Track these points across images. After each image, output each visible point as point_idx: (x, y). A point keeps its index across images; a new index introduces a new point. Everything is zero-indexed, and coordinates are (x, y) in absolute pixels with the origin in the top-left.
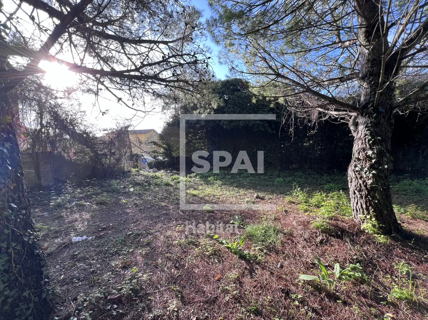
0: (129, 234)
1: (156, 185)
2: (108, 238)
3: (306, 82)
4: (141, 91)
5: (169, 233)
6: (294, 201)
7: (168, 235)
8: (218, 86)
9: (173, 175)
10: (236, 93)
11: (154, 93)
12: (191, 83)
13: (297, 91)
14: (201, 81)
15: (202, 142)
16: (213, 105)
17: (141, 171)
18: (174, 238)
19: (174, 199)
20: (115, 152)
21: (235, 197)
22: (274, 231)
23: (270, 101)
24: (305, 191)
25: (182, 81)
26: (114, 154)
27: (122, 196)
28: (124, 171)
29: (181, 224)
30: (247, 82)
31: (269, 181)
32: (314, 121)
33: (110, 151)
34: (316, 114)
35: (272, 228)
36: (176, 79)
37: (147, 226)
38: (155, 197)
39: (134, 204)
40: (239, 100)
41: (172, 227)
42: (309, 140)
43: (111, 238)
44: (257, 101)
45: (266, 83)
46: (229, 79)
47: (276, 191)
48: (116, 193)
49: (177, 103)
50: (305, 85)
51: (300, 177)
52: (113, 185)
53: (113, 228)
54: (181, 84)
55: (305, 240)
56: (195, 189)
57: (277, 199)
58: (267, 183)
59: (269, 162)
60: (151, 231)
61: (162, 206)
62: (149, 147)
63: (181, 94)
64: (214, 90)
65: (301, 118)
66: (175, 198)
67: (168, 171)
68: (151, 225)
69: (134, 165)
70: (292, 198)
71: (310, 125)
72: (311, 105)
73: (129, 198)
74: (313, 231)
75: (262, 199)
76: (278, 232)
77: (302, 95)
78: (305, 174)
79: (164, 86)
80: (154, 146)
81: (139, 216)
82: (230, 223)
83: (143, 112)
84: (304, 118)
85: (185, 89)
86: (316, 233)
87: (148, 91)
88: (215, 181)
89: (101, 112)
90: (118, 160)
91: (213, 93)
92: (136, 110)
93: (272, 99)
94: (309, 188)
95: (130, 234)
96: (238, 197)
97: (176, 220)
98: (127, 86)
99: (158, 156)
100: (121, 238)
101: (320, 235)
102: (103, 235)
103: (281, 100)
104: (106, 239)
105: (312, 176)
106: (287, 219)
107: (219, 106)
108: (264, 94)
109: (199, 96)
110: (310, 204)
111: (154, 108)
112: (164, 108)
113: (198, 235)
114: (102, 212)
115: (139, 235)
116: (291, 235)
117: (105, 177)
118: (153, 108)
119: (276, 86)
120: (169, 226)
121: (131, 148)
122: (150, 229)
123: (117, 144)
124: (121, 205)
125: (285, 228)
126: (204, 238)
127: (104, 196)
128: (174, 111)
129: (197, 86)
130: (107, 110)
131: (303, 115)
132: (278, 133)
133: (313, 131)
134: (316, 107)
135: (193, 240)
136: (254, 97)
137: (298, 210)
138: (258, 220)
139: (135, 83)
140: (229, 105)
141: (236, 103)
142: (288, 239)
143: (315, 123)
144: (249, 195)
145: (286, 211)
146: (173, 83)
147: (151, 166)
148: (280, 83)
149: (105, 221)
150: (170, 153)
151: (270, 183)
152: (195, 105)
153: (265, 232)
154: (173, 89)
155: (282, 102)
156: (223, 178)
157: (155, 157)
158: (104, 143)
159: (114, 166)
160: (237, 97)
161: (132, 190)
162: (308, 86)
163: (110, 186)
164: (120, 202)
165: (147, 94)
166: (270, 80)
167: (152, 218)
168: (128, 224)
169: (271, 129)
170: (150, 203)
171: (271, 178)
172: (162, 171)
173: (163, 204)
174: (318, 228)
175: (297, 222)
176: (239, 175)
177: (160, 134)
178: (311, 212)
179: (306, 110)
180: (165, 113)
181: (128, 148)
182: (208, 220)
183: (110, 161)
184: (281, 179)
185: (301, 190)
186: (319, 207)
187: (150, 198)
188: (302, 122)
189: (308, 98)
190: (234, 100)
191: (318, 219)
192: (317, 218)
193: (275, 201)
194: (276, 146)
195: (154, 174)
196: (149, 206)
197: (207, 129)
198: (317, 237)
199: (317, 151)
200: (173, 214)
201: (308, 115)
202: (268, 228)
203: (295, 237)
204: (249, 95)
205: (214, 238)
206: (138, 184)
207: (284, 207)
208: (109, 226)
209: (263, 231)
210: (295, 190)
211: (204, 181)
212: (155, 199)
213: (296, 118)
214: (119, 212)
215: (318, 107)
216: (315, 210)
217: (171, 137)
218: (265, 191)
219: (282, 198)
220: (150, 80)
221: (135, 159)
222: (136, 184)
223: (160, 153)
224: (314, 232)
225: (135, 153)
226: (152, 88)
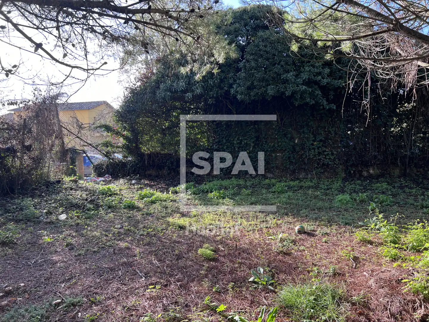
0: (55, 304)
1: (110, 207)
2: (16, 311)
3: (393, 11)
4: (79, 30)
5: (132, 301)
6: (371, 239)
7: (130, 304)
8: (226, 20)
9: (141, 188)
10: (260, 33)
11: (105, 34)
12: (174, 15)
13: (376, 28)
14: (192, 11)
15: (197, 127)
16: (216, 56)
17: (81, 182)
18: (141, 311)
19: (142, 235)
20: (30, 146)
21: (258, 230)
22: (333, 298)
23: (325, 48)
24: (393, 220)
25: (157, 11)
26: (29, 148)
27: (45, 229)
28: (49, 182)
29: (156, 284)
30: (281, 13)
31: (323, 200)
32: (410, 85)
33: (22, 142)
34: (414, 73)
35: (330, 293)
36: (146, 7)
37: (91, 287)
38: (106, 231)
39: (67, 246)
40: (266, 46)
41: (138, 288)
42: (400, 122)
43: (22, 311)
44: (300, 48)
45: (318, 13)
46: (247, 5)
47: (337, 219)
48: (32, 224)
49: (148, 52)
50: (392, 17)
51: (383, 193)
52: (27, 208)
53: (25, 292)
54: (157, 16)
55: (392, 315)
56: (183, 215)
57: (339, 236)
58: (320, 204)
59: (323, 164)
60: (98, 297)
61: (121, 249)
62: (98, 135)
63: (156, 37)
64: (218, 27)
65: (383, 80)
66: (145, 233)
67: (133, 182)
68: (98, 286)
69: (68, 169)
70: (368, 232)
71: (401, 92)
72: (403, 54)
73: (58, 232)
74: (409, 298)
75: (311, 234)
76: (340, 299)
77: (385, 35)
78: (394, 187)
79: (123, 21)
80: (105, 133)
81: (77, 268)
82: (249, 282)
83: (84, 70)
84: (390, 80)
85: (164, 27)
86: (414, 302)
87: (93, 31)
88: (221, 200)
89: (3, 69)
90: (38, 161)
91: (217, 33)
92: (69, 66)
93: (330, 43)
94: (401, 213)
95: (58, 304)
96: (265, 230)
97: (146, 275)
98: (54, 20)
99: (114, 153)
100: (41, 312)
101: (421, 306)
102: (7, 305)
103: (346, 47)
104: (12, 313)
105: (407, 190)
106: (358, 274)
107: (227, 58)
108: (314, 34)
109: (189, 39)
110: (403, 244)
111: (106, 63)
112: (124, 62)
113: (187, 306)
114: (5, 260)
115: (74, 305)
116: (366, 305)
117: (13, 191)
118: (103, 62)
119: (336, 20)
120: (132, 288)
121: (62, 138)
122: (96, 293)
123: (34, 129)
124: (41, 247)
125: (354, 293)
126: (199, 310)
127: (9, 230)
128: (144, 66)
129: (186, 20)
130: (15, 66)
131: (387, 74)
132: (339, 107)
133: (409, 103)
134: (413, 59)
135: (178, 315)
136: (294, 42)
137: (379, 257)
138: (302, 276)
139: (69, 14)
140: (247, 56)
141: (262, 53)
142: (360, 314)
143: (411, 90)
144: (284, 227)
145: (356, 259)
146: (141, 15)
147: (100, 171)
148: (344, 14)
149: (11, 278)
150: (137, 145)
151: (326, 204)
152: (184, 56)
153: (315, 299)
154: (140, 26)
155: (348, 50)
156: (235, 194)
157: (107, 155)
158: (10, 128)
159: (29, 172)
160: (263, 41)
161: (63, 217)
162: (397, 20)
163: (22, 209)
164: (41, 241)
165: (91, 35)
166: (324, 9)
167: (99, 272)
168: (55, 284)
169: (327, 101)
170: (97, 243)
171: (326, 195)
172: (122, 181)
173: (123, 245)
174: (417, 293)
175: (376, 282)
176: (267, 189)
177: (118, 111)
178: (404, 260)
179: (394, 64)
180: (126, 71)
181: (56, 137)
182: (206, 276)
183: (21, 162)
184: (347, 197)
185: (385, 217)
186: (419, 251)
187: (98, 234)
188: (386, 87)
189: (398, 42)
190: (258, 46)
191: (418, 275)
192: (415, 273)
193: (335, 238)
194: (336, 134)
195: (106, 187)
196: (96, 249)
197: (206, 100)
198: (414, 310)
199: (415, 142)
200: (141, 264)
201: (397, 75)
202: (322, 291)
203: (373, 310)
204: (284, 38)
205: (218, 310)
206: (76, 206)
207: (353, 250)
208: (18, 289)
209: (312, 298)
210: (375, 218)
211: (200, 200)
212: (106, 236)
213: (375, 80)
214: (37, 261)
215: (418, 59)
216: (412, 257)
217: (138, 117)
218: (316, 219)
219: (348, 234)
220: (96, 10)
221: (71, 158)
222: (71, 206)
223: (119, 147)
224: (409, 301)
225: (70, 146)
226: (102, 24)
